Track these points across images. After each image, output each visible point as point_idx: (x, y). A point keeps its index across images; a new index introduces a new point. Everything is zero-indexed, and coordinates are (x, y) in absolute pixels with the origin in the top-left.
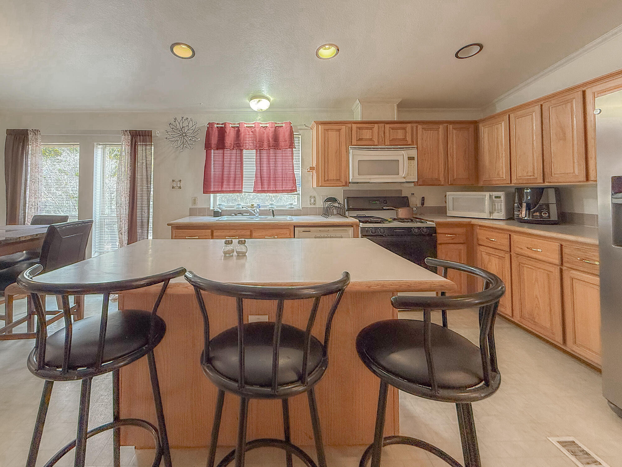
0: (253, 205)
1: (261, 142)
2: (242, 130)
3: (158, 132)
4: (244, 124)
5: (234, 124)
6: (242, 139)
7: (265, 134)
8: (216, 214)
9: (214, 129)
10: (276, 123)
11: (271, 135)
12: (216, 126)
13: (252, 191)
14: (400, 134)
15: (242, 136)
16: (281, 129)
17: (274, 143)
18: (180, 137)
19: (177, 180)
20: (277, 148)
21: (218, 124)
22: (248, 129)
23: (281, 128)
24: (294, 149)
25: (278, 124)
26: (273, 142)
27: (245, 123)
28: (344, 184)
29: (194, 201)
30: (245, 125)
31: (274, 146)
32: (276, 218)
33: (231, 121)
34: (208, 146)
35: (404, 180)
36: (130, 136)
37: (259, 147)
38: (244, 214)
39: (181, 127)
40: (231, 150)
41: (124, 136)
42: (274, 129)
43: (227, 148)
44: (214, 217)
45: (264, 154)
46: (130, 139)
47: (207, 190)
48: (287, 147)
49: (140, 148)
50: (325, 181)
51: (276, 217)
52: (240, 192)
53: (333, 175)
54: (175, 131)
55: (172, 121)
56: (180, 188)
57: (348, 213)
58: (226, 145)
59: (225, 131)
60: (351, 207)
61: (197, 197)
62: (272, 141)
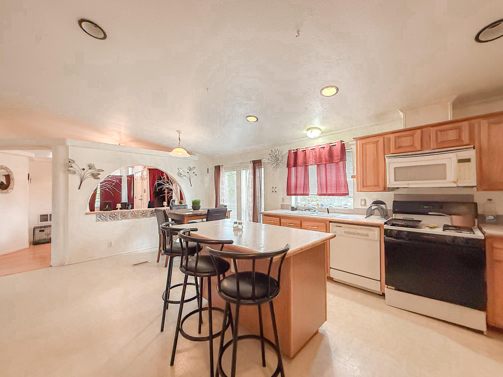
0: (318, 204)
1: (320, 158)
2: (307, 152)
3: (265, 160)
4: (308, 147)
5: (303, 149)
6: (308, 159)
7: (323, 152)
8: (293, 209)
9: (292, 154)
10: (331, 143)
11: (327, 153)
12: (292, 151)
13: (316, 194)
14: (452, 135)
15: (308, 156)
16: (334, 147)
17: (329, 159)
18: (275, 161)
19: (274, 187)
20: (332, 162)
21: (294, 150)
22: (312, 150)
23: (335, 146)
24: (346, 161)
25: (333, 143)
26: (328, 158)
27: (309, 147)
28: (382, 189)
29: (283, 200)
30: (310, 148)
31: (329, 161)
32: (331, 215)
33: (301, 146)
34: (288, 166)
35: (455, 185)
36: (253, 164)
37: (319, 162)
38: (310, 210)
39: (276, 155)
40: (301, 166)
41: (250, 164)
42: (329, 148)
43: (298, 165)
44: (292, 210)
45: (323, 168)
46: (253, 165)
47: (289, 194)
48: (338, 161)
49: (257, 170)
50: (363, 187)
51: (330, 214)
52: (307, 195)
53: (370, 180)
54: (272, 157)
55: (270, 152)
56: (276, 192)
57: (395, 216)
58: (298, 163)
59: (297, 155)
61: (284, 198)
62: (328, 157)
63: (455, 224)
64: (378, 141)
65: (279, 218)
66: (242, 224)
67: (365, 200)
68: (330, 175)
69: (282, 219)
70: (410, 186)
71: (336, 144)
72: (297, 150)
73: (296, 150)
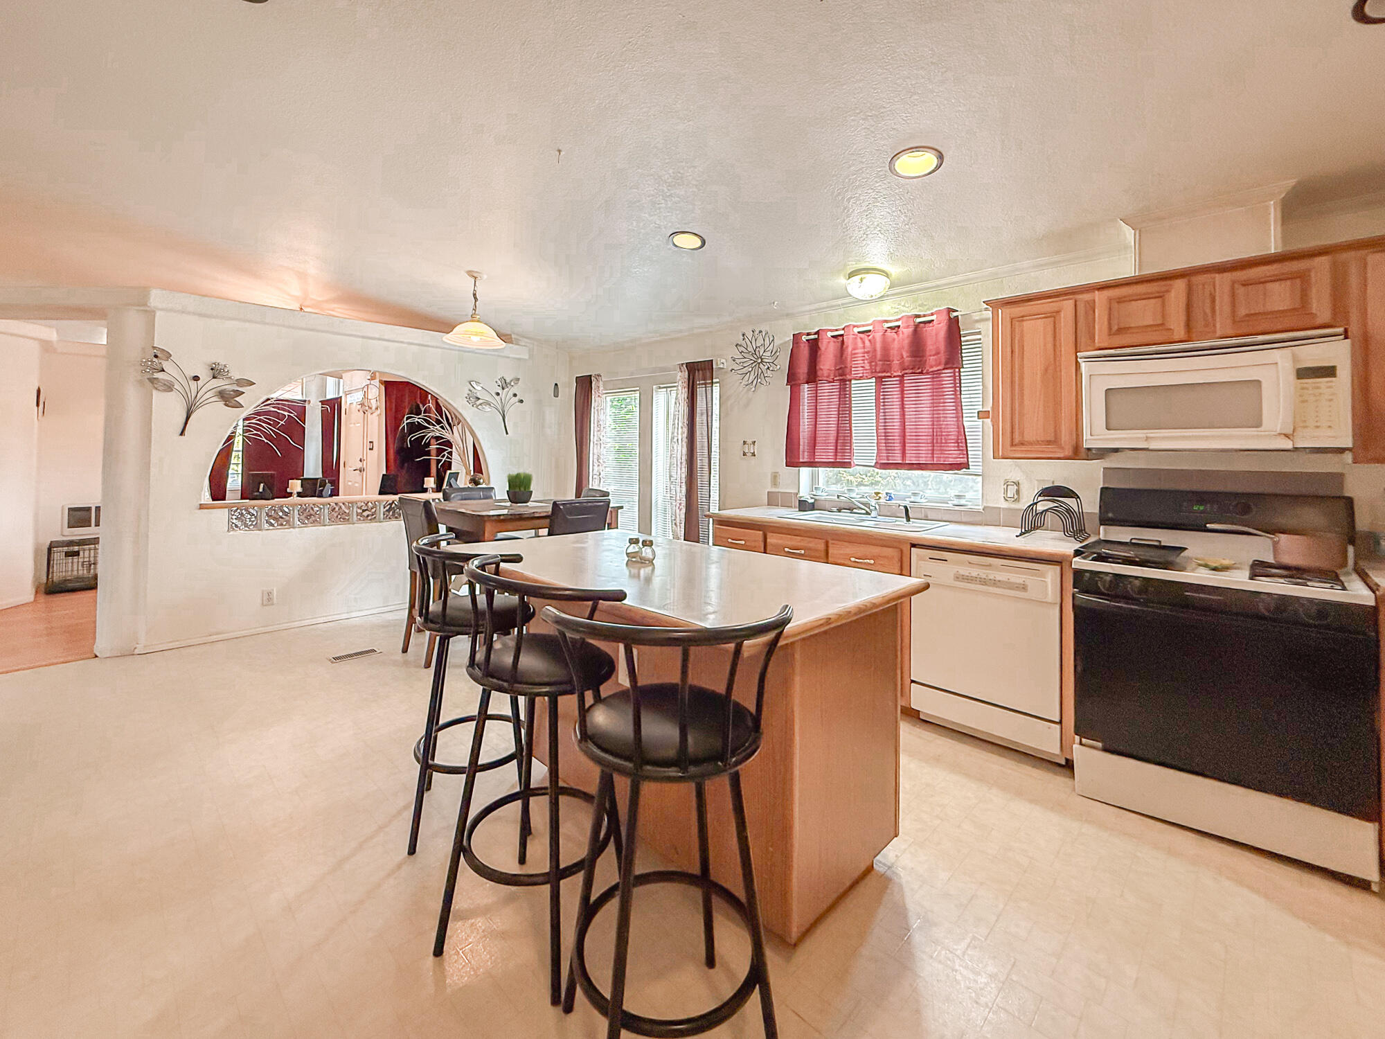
0: (877, 494)
1: (886, 358)
2: (848, 340)
3: (723, 361)
4: (851, 327)
5: (837, 330)
6: (849, 360)
7: (896, 342)
8: (804, 506)
9: (802, 345)
10: (918, 316)
11: (906, 342)
12: (804, 338)
13: (873, 464)
14: (1280, 297)
15: (849, 353)
16: (928, 328)
17: (911, 361)
18: (753, 365)
19: (749, 441)
20: (920, 370)
21: (808, 334)
22: (862, 335)
23: (931, 325)
24: (962, 370)
25: (924, 316)
26: (909, 359)
27: (854, 326)
28: (1068, 452)
29: (775, 481)
30: (856, 330)
31: (911, 367)
32: (914, 525)
33: (831, 323)
34: (792, 379)
35: (1288, 445)
36: (687, 373)
37: (881, 371)
38: (855, 511)
39: (755, 348)
40: (830, 382)
41: (680, 374)
42: (911, 330)
43: (820, 379)
44: (800, 510)
45: (892, 386)
46: (687, 376)
47: (792, 460)
48: (939, 368)
49: (700, 391)
50: (1012, 445)
51: (913, 522)
52: (846, 465)
53: (1034, 427)
54: (744, 355)
55: (740, 339)
56: (754, 455)
57: (1105, 531)
58: (819, 373)
59: (819, 348)
60: (1110, 515)
61: (777, 473)
62: (907, 357)
63: (1287, 560)
64: (1058, 312)
65: (761, 532)
66: (652, 545)
67: (1017, 484)
68: (914, 409)
69: (769, 535)
70: (1153, 445)
71: (934, 317)
72: (817, 333)
73: (815, 334)
